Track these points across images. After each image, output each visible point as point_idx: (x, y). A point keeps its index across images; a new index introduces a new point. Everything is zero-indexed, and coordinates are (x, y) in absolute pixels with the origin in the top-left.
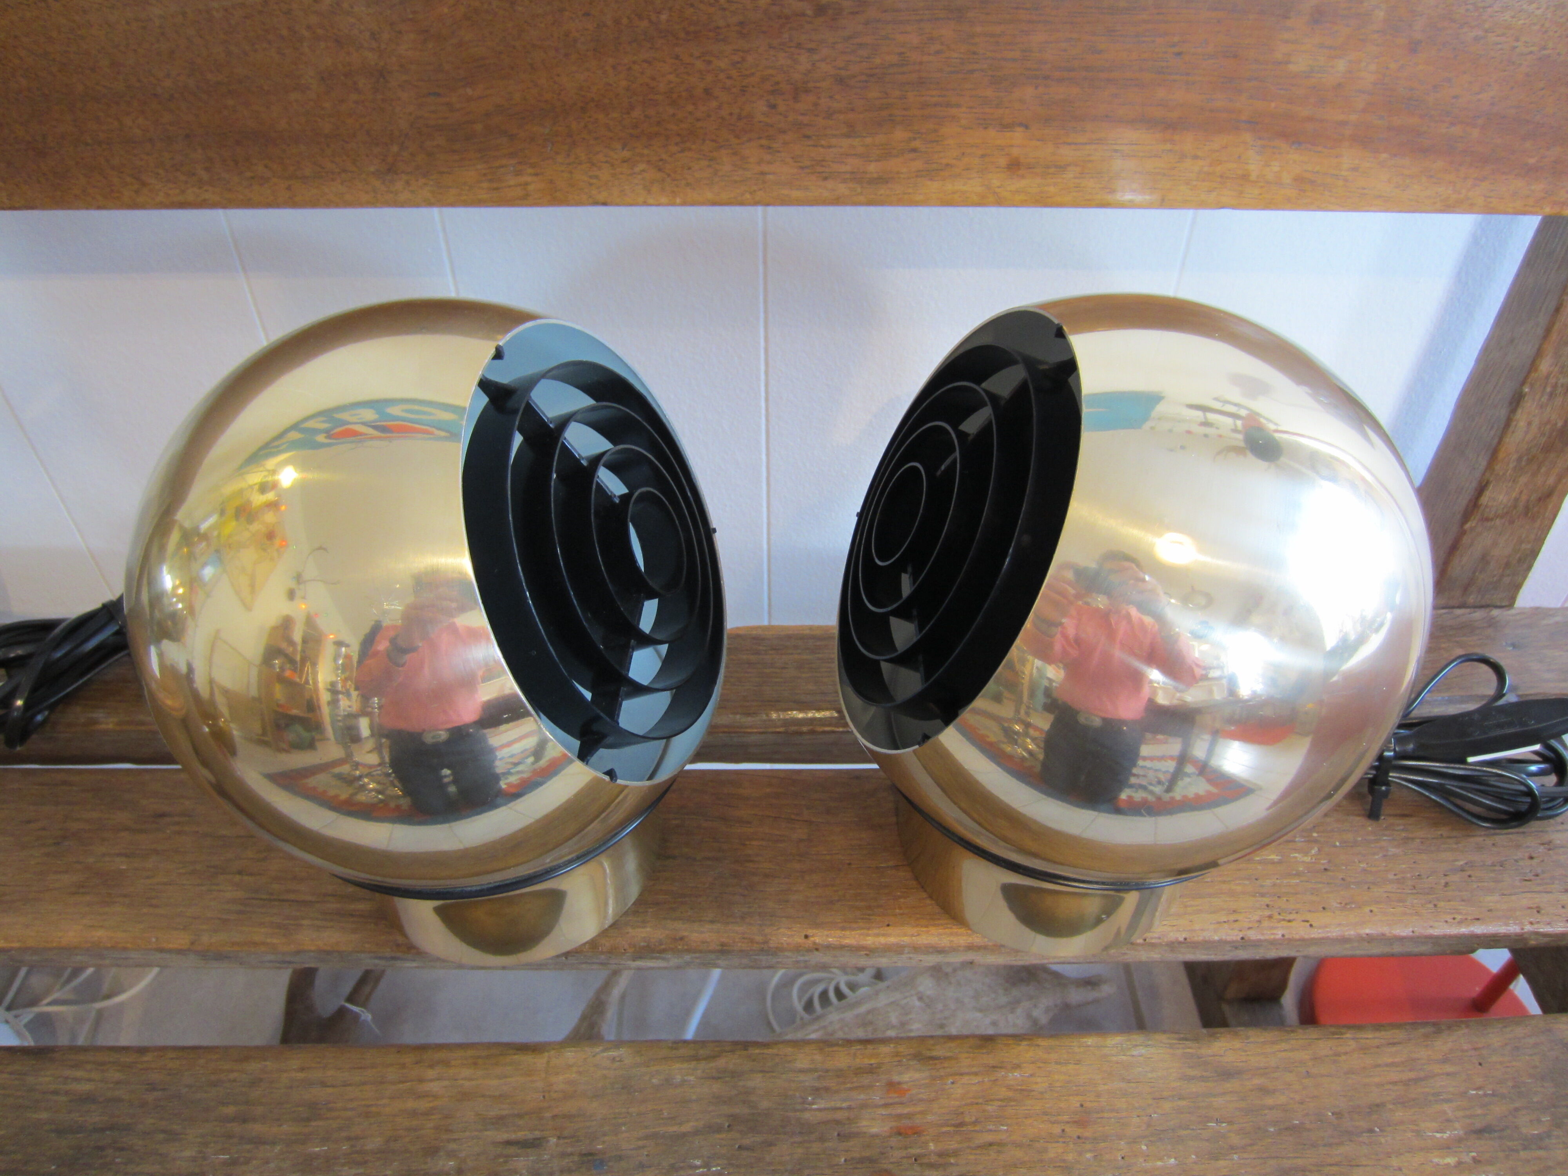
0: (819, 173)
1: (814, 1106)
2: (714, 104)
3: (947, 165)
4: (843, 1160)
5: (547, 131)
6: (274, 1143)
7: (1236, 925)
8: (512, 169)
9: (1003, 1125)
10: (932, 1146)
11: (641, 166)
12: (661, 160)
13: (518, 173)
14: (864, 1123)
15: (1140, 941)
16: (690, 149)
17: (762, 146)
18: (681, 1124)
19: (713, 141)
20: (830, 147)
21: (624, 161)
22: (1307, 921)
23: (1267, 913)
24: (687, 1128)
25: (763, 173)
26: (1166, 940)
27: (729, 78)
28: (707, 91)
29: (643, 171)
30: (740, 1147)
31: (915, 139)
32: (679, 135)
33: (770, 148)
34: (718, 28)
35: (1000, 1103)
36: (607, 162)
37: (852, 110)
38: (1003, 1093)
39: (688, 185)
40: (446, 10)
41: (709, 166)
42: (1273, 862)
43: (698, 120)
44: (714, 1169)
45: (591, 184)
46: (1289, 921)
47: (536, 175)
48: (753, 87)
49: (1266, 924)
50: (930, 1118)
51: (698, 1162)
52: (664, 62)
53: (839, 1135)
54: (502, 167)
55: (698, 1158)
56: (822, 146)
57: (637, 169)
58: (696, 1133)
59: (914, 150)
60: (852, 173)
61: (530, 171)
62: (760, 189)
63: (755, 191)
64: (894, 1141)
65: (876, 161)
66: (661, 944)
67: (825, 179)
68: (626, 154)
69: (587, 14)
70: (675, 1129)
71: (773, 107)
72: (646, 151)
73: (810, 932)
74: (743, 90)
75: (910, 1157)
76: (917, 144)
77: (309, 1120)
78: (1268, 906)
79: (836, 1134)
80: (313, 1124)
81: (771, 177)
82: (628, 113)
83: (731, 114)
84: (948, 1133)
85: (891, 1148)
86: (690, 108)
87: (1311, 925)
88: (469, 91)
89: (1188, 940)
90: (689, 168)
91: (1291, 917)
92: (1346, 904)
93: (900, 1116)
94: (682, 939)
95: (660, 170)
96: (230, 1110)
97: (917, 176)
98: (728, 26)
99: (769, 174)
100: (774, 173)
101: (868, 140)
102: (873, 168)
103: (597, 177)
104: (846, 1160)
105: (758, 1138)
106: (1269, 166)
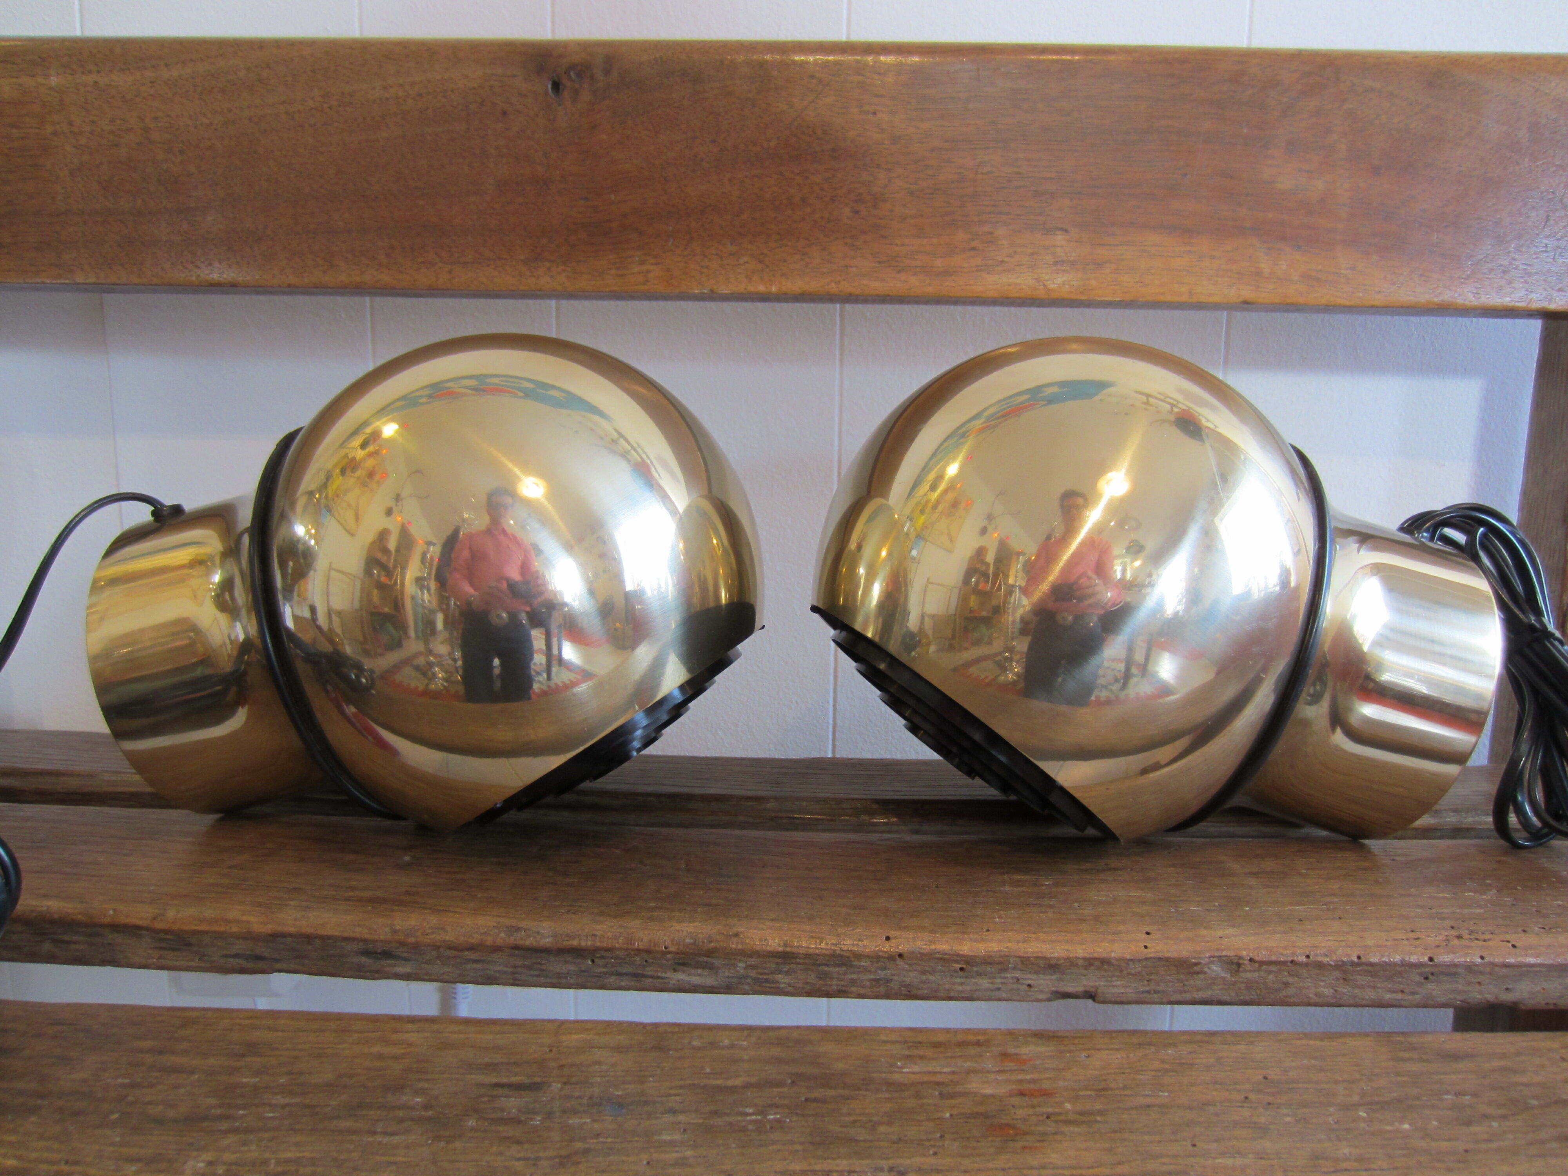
0: (894, 267)
1: (904, 1070)
2: (809, 210)
3: (1002, 262)
4: (948, 1115)
5: (671, 228)
6: (192, 1073)
7: (1418, 942)
8: (637, 259)
9: (1162, 1091)
10: (1068, 1106)
11: (745, 259)
12: (762, 254)
13: (642, 262)
14: (974, 1085)
15: (1302, 959)
16: (787, 246)
17: (846, 244)
18: (727, 1079)
19: (807, 239)
20: (903, 245)
21: (731, 254)
22: (1508, 942)
23: (1454, 933)
24: (738, 1082)
25: (846, 266)
26: (1334, 958)
27: (822, 189)
28: (803, 200)
29: (747, 262)
30: (807, 1100)
31: (973, 240)
32: (779, 234)
33: (853, 245)
34: (816, 152)
35: (1153, 1073)
36: (717, 255)
37: (922, 216)
38: (1157, 1065)
39: (783, 275)
40: (605, 137)
41: (802, 260)
42: (1445, 898)
43: (795, 222)
44: (772, 1117)
45: (701, 273)
46: (1485, 941)
47: (657, 264)
48: (841, 197)
49: (1456, 942)
50: (1061, 1083)
51: (751, 1111)
52: (771, 177)
53: (940, 1094)
54: (630, 257)
55: (749, 1106)
56: (897, 245)
57: (741, 261)
58: (747, 1086)
59: (973, 249)
60: (923, 267)
61: (653, 261)
62: (844, 280)
63: (839, 281)
64: (1015, 1100)
65: (942, 257)
66: (711, 942)
67: (899, 272)
68: (734, 248)
69: (713, 141)
70: (719, 1082)
71: (857, 212)
72: (750, 247)
73: (892, 934)
74: (833, 199)
75: (1042, 1115)
76: (974, 244)
77: (243, 1056)
78: (1452, 927)
79: (937, 1093)
80: (248, 1059)
81: (854, 269)
82: (738, 216)
83: (822, 218)
84: (1090, 1096)
85: (1013, 1106)
86: (789, 212)
87: (1514, 946)
88: (613, 197)
89: (1363, 959)
90: (785, 261)
91: (1487, 937)
92: (1550, 929)
93: (1021, 1081)
94: (737, 935)
95: (761, 262)
96: (147, 1044)
97: (977, 271)
98: (823, 151)
99: (851, 267)
100: (857, 267)
101: (935, 241)
102: (939, 263)
103: (707, 267)
104: (951, 1115)
105: (831, 1093)
106: (1277, 265)
